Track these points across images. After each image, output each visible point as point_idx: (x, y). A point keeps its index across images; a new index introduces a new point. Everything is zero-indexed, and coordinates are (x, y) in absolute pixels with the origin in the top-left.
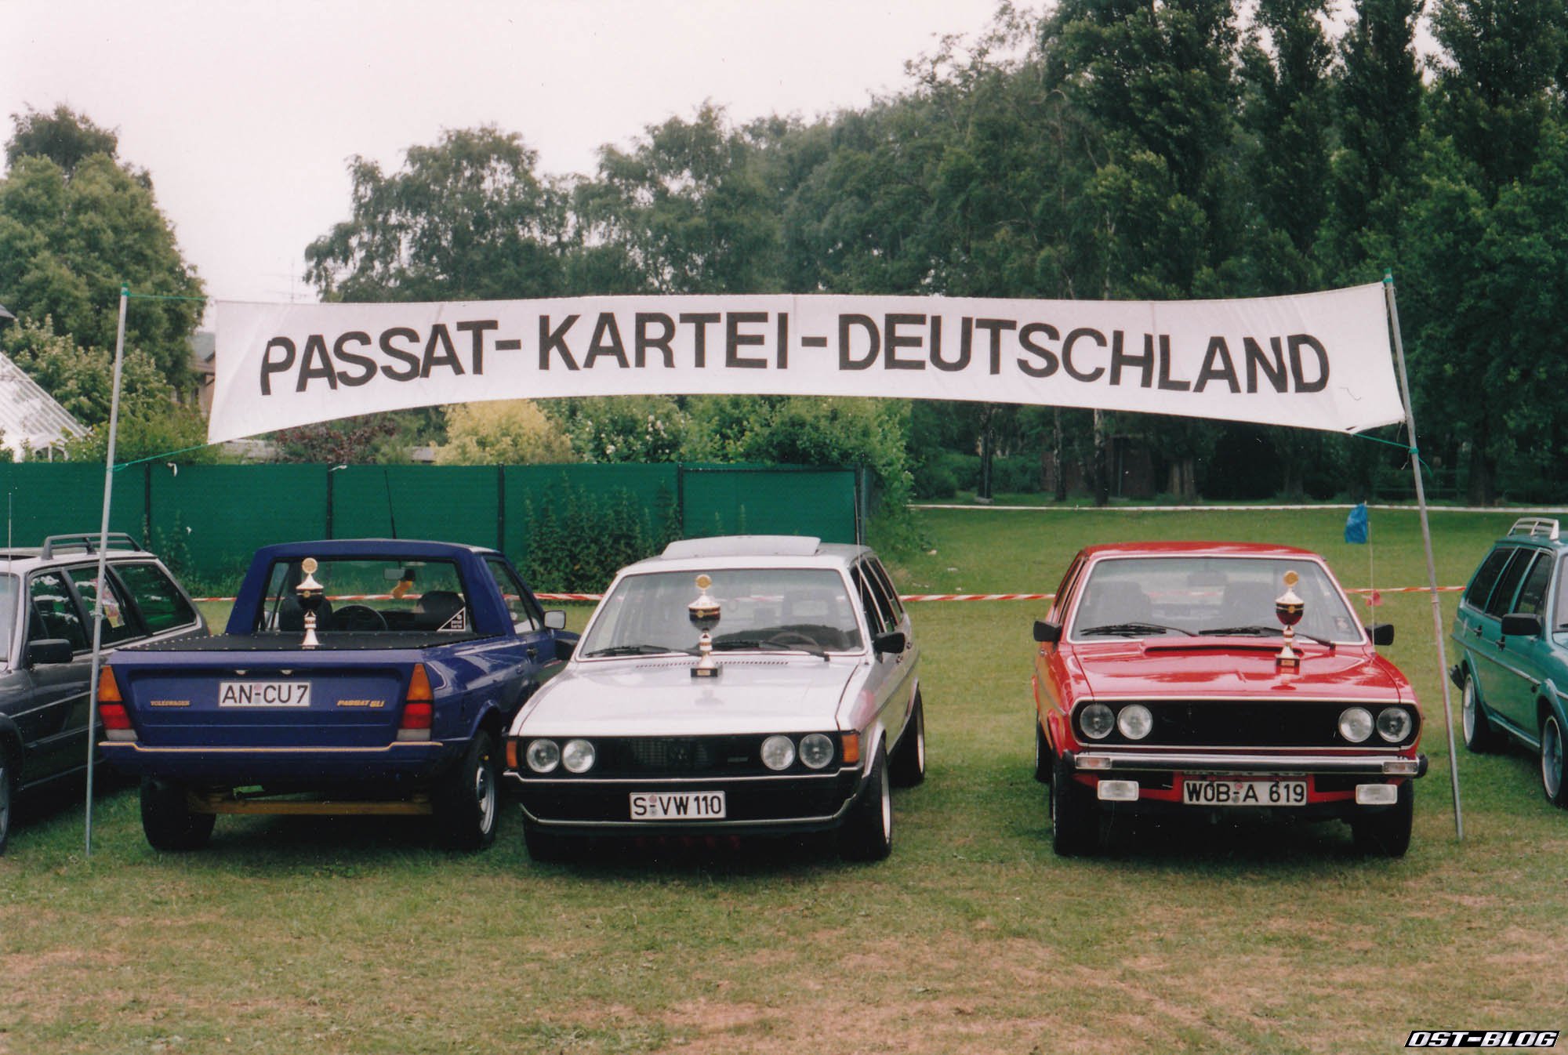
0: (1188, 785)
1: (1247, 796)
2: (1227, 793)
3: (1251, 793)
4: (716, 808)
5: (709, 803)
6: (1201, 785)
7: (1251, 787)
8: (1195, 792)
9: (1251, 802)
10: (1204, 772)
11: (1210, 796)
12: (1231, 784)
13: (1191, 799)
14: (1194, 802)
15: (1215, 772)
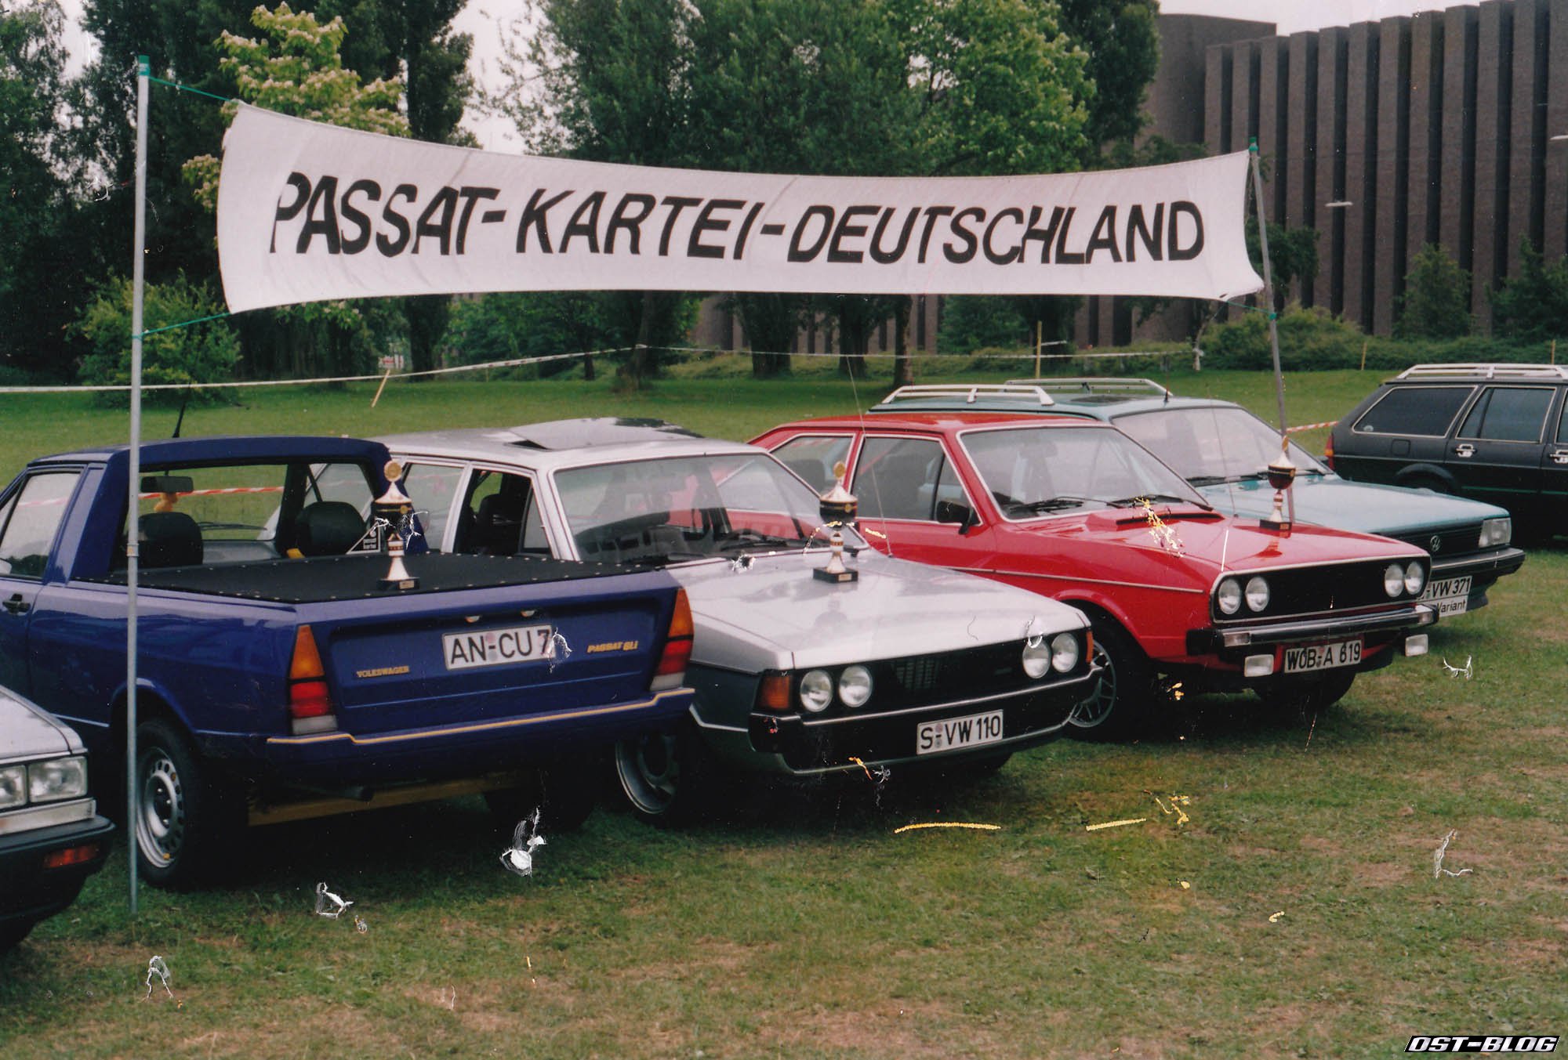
0: (1287, 654)
1: (1327, 660)
2: (1314, 659)
3: (1329, 657)
4: (995, 731)
5: (990, 725)
6: (1298, 653)
7: (1329, 651)
8: (1293, 661)
9: (1329, 665)
10: (1298, 640)
11: (1303, 662)
12: (1317, 648)
13: (1290, 668)
14: (1292, 671)
15: (1305, 639)
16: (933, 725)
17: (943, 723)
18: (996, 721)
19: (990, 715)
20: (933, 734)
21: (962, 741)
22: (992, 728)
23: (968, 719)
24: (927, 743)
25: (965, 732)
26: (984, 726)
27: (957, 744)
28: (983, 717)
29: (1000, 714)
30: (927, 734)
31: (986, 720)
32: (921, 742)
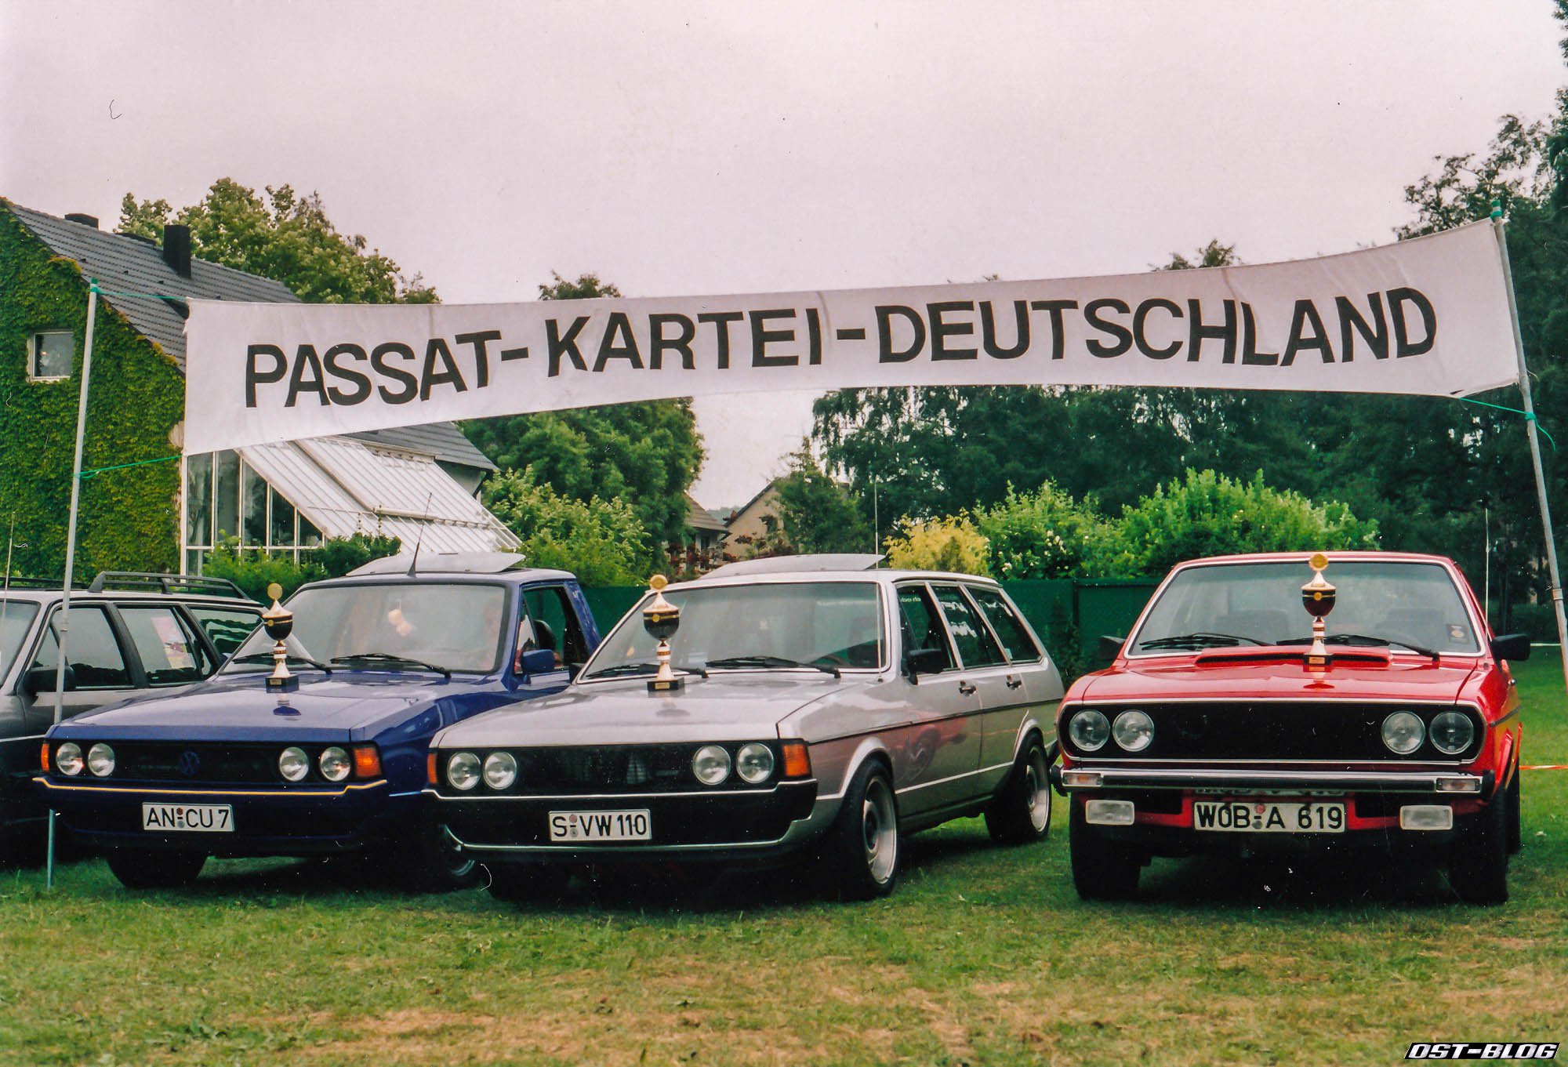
0: (1199, 808)
1: (1271, 822)
2: (1246, 817)
3: (1275, 818)
4: (641, 830)
5: (633, 823)
6: (1214, 808)
7: (1275, 810)
8: (1207, 817)
9: (1275, 828)
10: (1219, 791)
11: (1225, 820)
12: (1251, 806)
13: (1203, 824)
14: (1207, 827)
15: (1232, 791)
16: (567, 815)
17: (578, 815)
18: (640, 820)
19: (634, 813)
20: (567, 823)
21: (601, 834)
22: (636, 825)
23: (606, 814)
24: (561, 831)
25: (604, 826)
26: (626, 824)
27: (595, 835)
28: (625, 814)
29: (646, 813)
30: (559, 822)
31: (629, 818)
32: (553, 829)
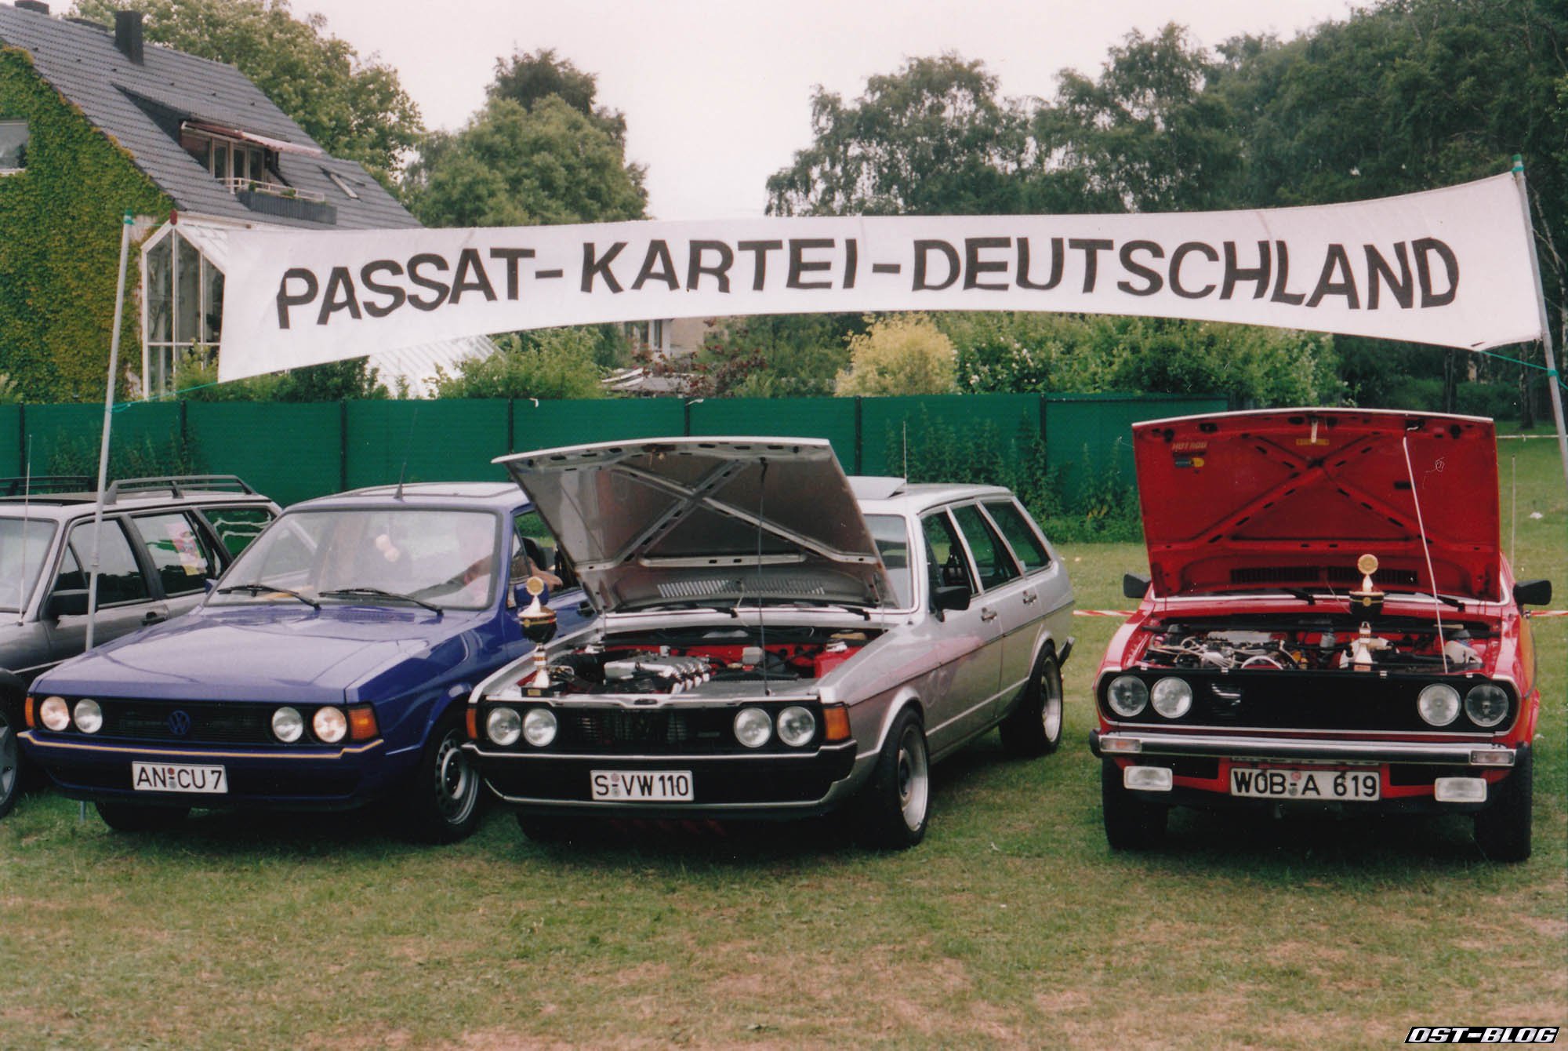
0: (1236, 774)
1: (1306, 788)
2: (1282, 784)
3: (1311, 785)
4: (683, 790)
5: (675, 783)
6: (1250, 775)
7: (1311, 778)
8: (1243, 783)
9: (1311, 795)
10: (1255, 759)
11: (1261, 786)
12: (1287, 773)
13: (1240, 790)
14: (1244, 793)
15: (1269, 759)
16: (608, 774)
17: (620, 774)
18: (682, 781)
19: (676, 774)
20: (609, 782)
21: (643, 794)
22: (678, 786)
23: (648, 774)
24: (603, 790)
25: (646, 786)
26: (668, 784)
27: (637, 795)
28: (667, 774)
29: (688, 775)
30: (601, 781)
31: (671, 778)
32: (595, 788)
